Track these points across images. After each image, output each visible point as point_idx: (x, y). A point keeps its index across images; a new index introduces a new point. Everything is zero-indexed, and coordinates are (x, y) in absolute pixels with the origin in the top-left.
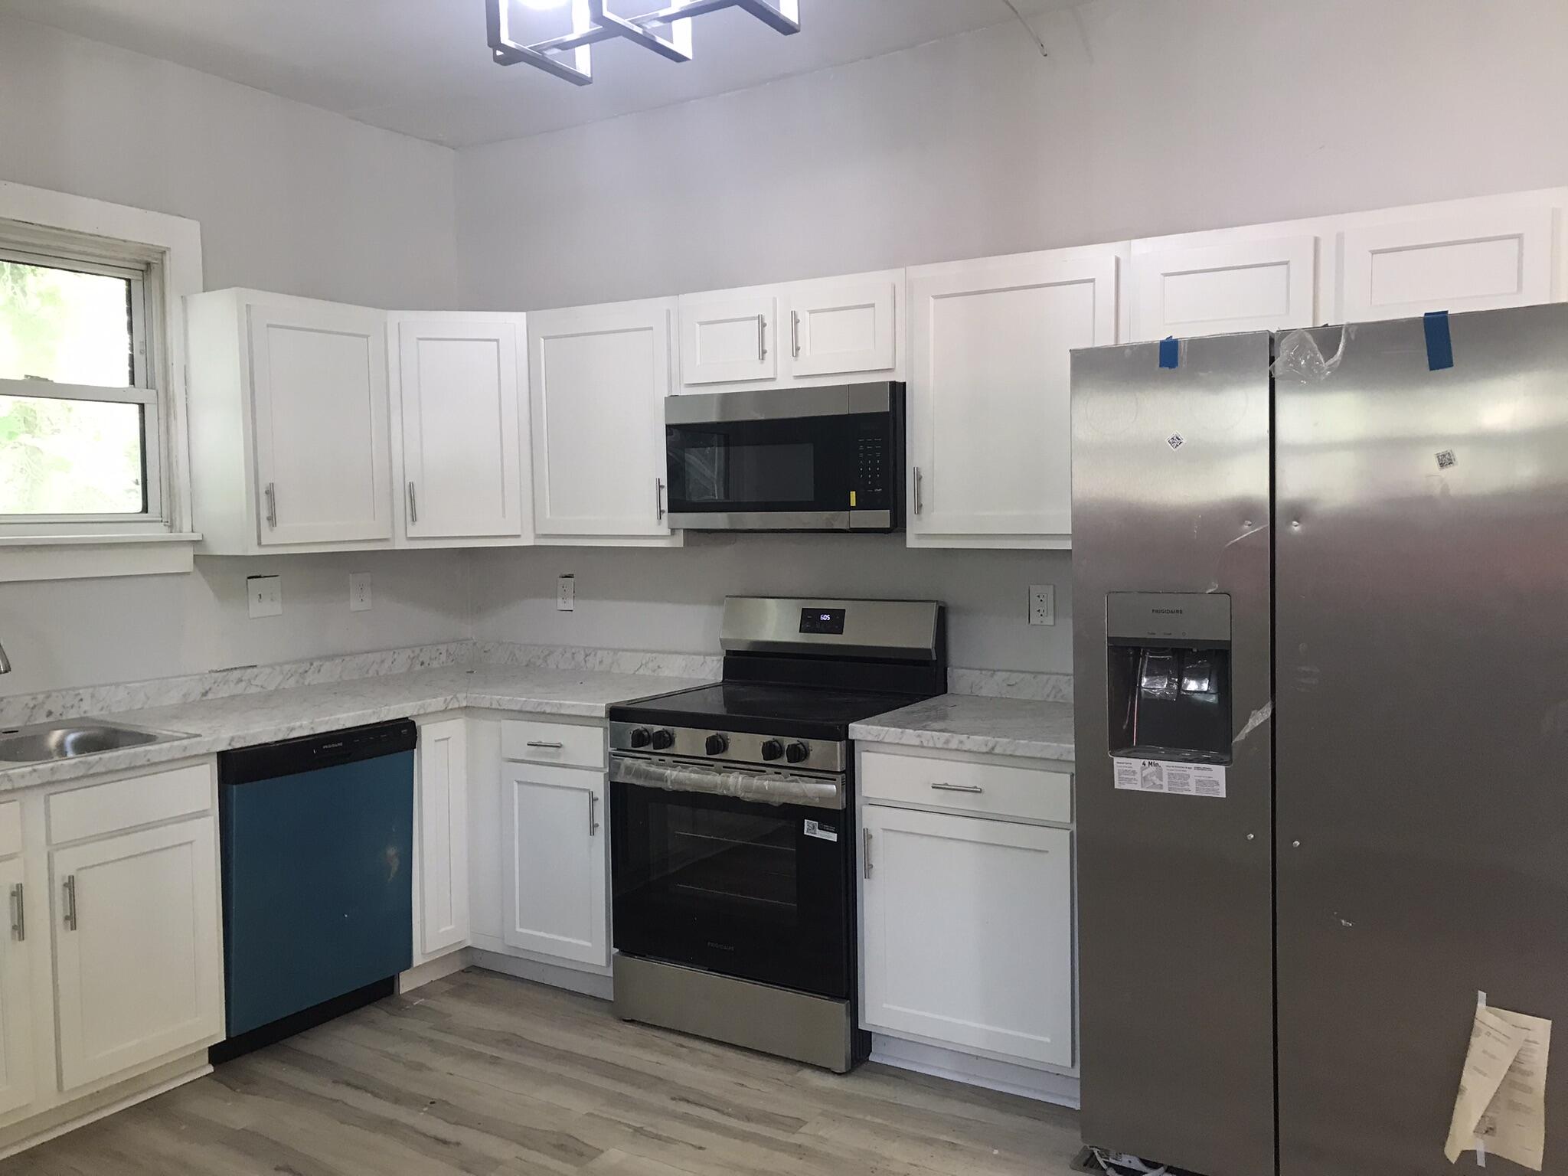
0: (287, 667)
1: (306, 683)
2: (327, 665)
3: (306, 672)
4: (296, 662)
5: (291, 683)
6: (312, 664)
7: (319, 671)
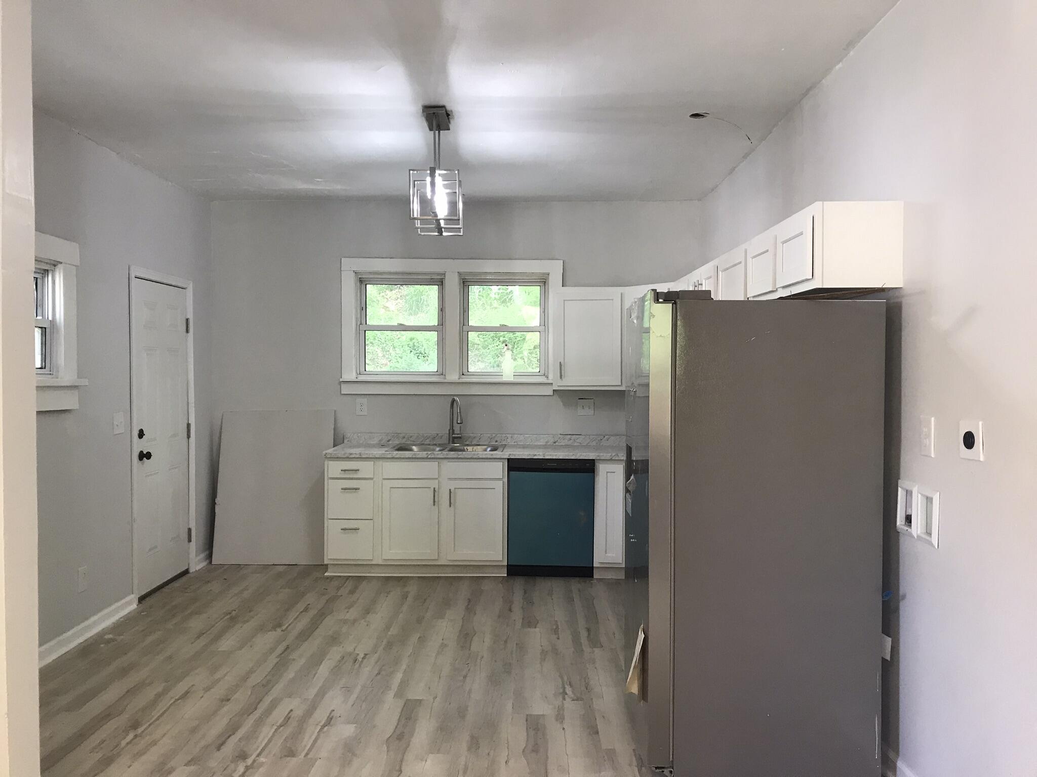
0: (591, 437)
1: (601, 444)
2: (612, 438)
3: (601, 440)
4: (597, 435)
5: (594, 443)
6: (604, 437)
7: (608, 440)
